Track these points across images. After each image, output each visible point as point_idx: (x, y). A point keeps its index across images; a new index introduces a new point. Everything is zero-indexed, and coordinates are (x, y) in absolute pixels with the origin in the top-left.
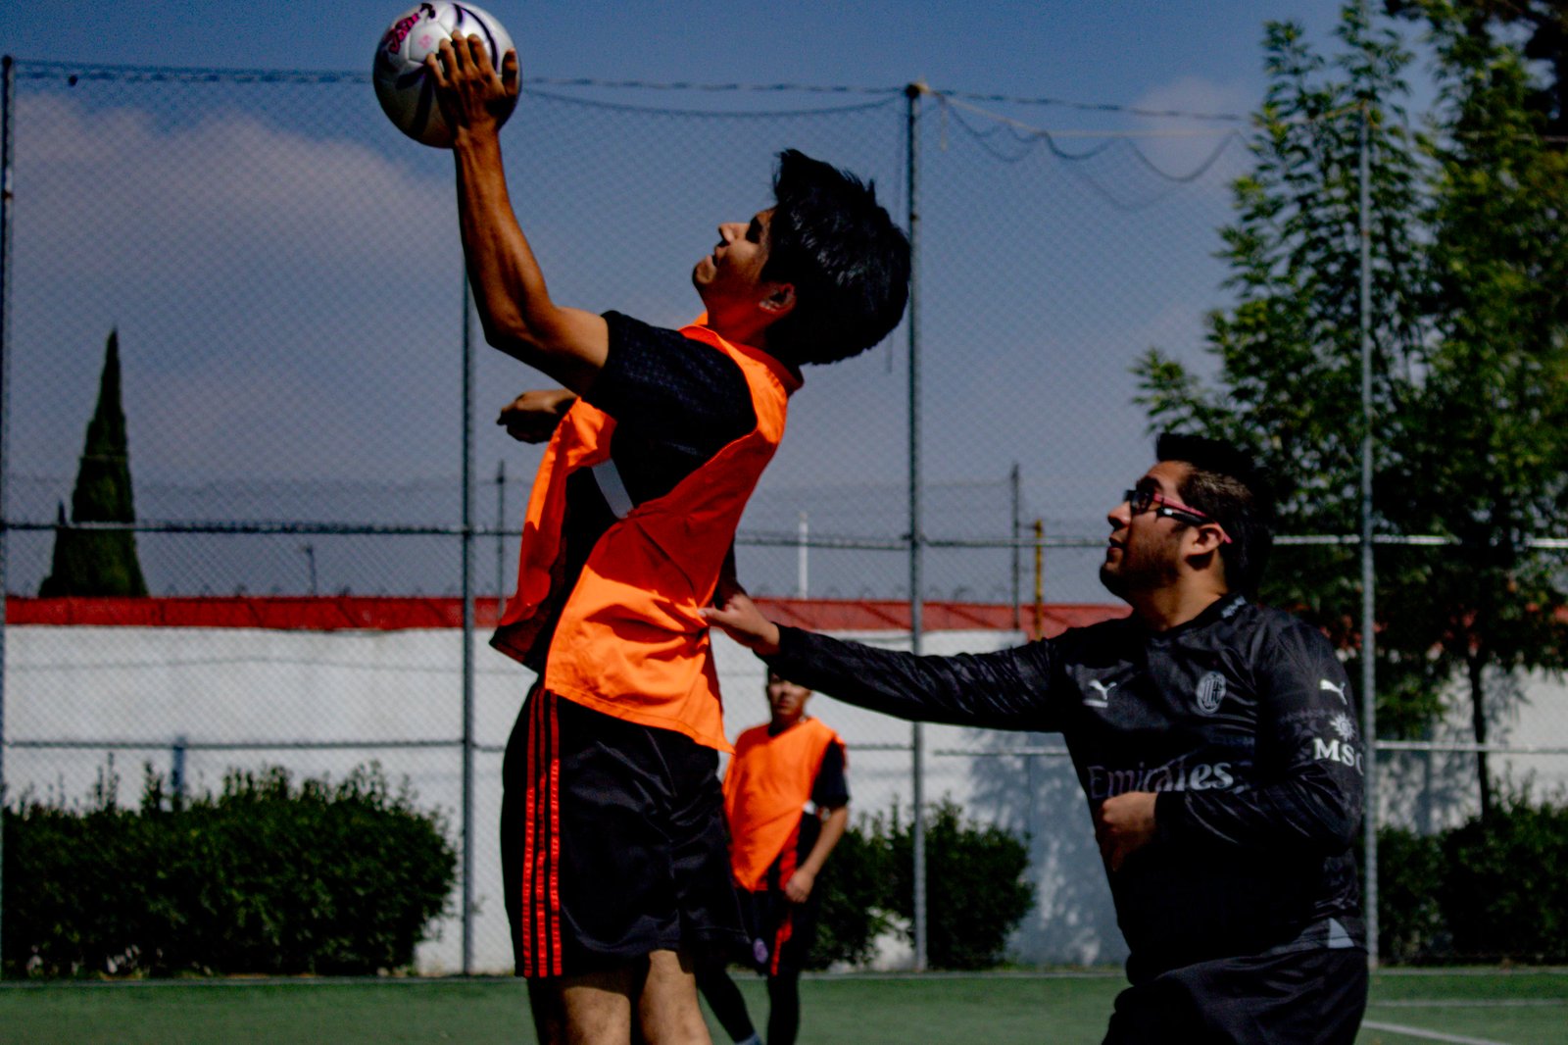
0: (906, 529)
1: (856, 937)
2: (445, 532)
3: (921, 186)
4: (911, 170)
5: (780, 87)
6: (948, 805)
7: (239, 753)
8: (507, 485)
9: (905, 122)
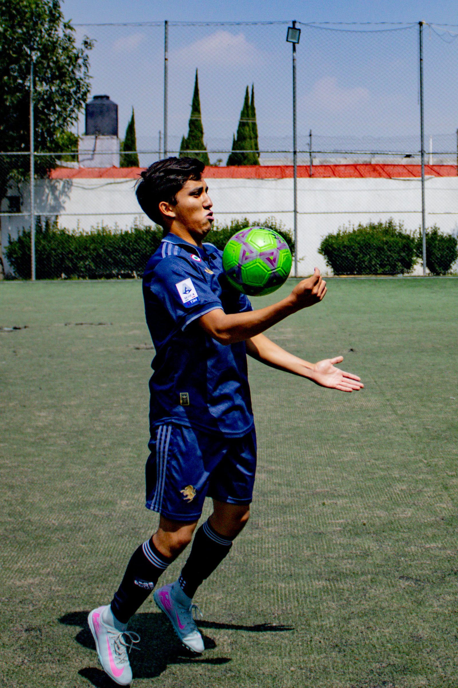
0: (420, 149)
1: (408, 265)
2: (289, 152)
3: (424, 50)
4: (421, 46)
5: (383, 23)
6: (436, 228)
7: (235, 215)
8: (312, 136)
9: (419, 32)
